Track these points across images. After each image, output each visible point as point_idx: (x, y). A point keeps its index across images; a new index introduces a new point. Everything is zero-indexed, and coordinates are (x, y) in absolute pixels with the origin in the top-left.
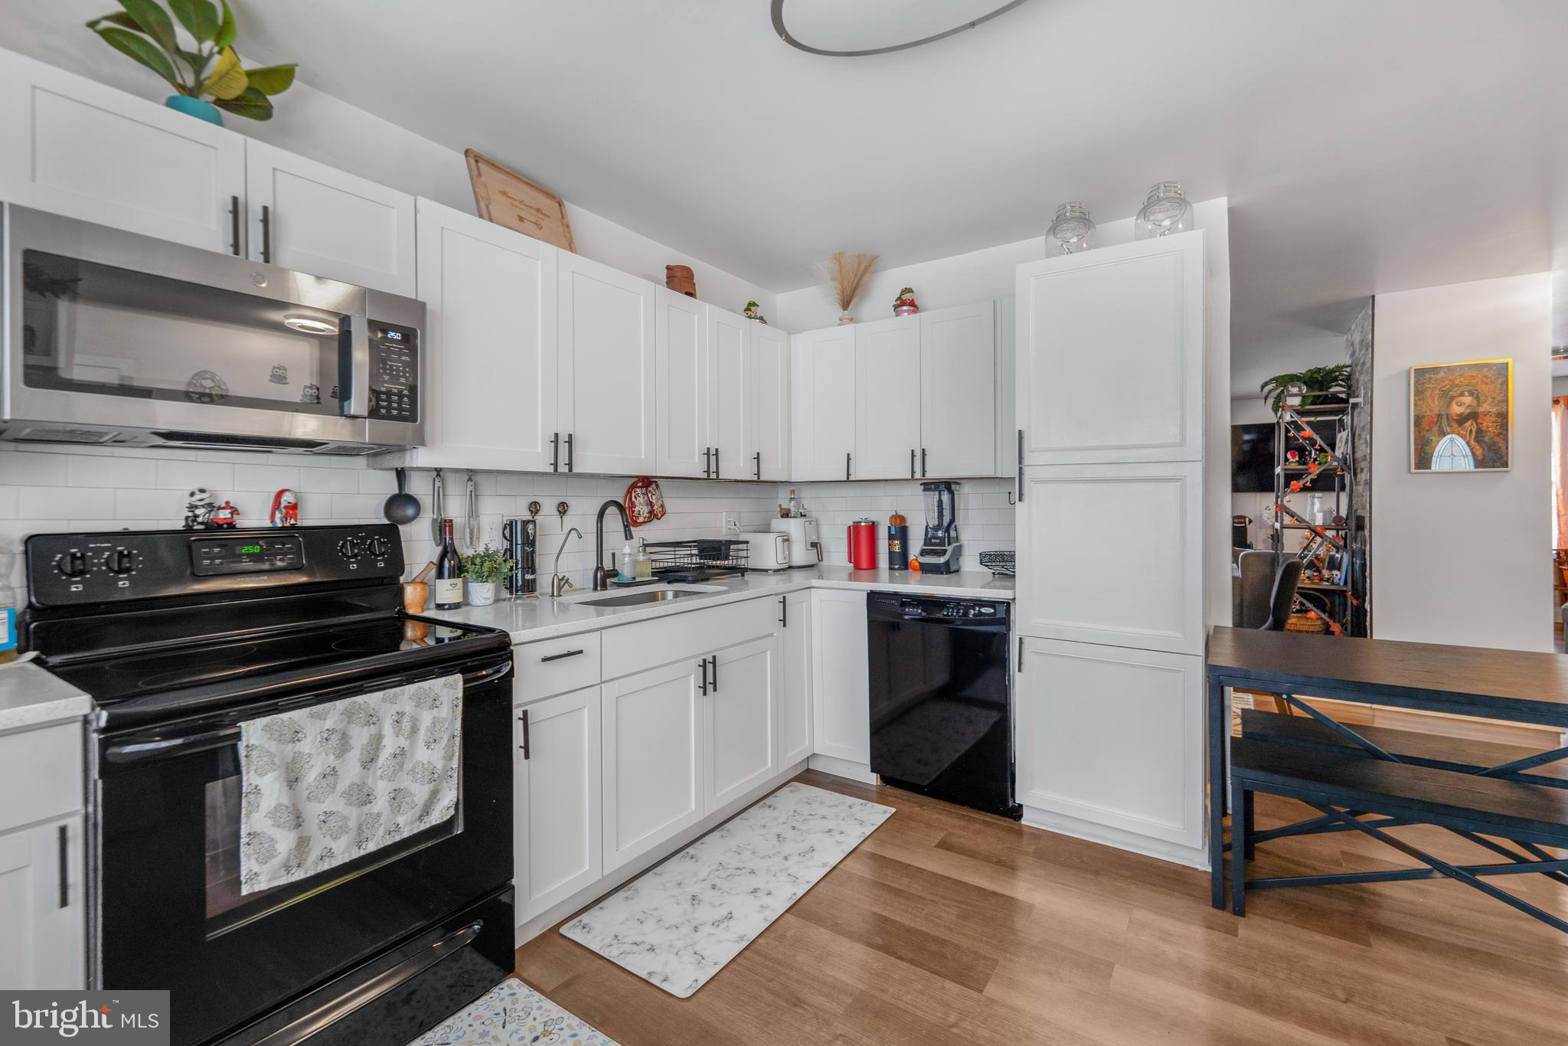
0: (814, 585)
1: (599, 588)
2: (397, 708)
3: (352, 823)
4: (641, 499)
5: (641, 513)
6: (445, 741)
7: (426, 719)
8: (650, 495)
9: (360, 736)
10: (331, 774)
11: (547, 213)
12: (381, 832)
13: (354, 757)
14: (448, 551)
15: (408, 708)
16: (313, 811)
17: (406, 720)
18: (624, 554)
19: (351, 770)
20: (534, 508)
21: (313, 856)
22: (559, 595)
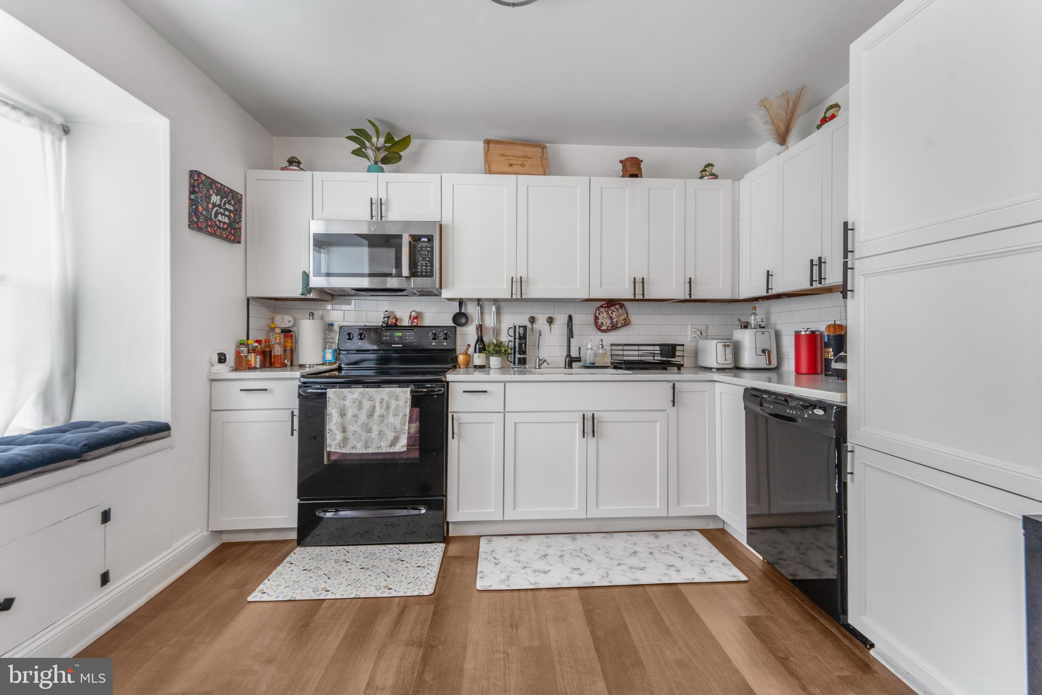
0: (715, 380)
1: (567, 367)
2: (380, 397)
3: (363, 438)
4: (605, 315)
5: (604, 323)
6: (401, 416)
7: (393, 404)
8: (610, 312)
9: (367, 404)
10: (355, 416)
11: (530, 156)
12: (374, 446)
13: (364, 413)
14: (480, 340)
15: (386, 398)
16: (351, 428)
17: (384, 402)
18: (588, 349)
19: (363, 418)
20: (532, 320)
21: (350, 445)
22: (539, 368)
